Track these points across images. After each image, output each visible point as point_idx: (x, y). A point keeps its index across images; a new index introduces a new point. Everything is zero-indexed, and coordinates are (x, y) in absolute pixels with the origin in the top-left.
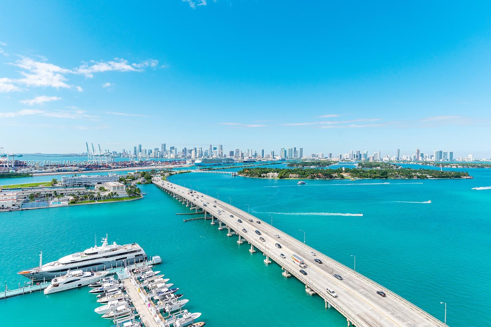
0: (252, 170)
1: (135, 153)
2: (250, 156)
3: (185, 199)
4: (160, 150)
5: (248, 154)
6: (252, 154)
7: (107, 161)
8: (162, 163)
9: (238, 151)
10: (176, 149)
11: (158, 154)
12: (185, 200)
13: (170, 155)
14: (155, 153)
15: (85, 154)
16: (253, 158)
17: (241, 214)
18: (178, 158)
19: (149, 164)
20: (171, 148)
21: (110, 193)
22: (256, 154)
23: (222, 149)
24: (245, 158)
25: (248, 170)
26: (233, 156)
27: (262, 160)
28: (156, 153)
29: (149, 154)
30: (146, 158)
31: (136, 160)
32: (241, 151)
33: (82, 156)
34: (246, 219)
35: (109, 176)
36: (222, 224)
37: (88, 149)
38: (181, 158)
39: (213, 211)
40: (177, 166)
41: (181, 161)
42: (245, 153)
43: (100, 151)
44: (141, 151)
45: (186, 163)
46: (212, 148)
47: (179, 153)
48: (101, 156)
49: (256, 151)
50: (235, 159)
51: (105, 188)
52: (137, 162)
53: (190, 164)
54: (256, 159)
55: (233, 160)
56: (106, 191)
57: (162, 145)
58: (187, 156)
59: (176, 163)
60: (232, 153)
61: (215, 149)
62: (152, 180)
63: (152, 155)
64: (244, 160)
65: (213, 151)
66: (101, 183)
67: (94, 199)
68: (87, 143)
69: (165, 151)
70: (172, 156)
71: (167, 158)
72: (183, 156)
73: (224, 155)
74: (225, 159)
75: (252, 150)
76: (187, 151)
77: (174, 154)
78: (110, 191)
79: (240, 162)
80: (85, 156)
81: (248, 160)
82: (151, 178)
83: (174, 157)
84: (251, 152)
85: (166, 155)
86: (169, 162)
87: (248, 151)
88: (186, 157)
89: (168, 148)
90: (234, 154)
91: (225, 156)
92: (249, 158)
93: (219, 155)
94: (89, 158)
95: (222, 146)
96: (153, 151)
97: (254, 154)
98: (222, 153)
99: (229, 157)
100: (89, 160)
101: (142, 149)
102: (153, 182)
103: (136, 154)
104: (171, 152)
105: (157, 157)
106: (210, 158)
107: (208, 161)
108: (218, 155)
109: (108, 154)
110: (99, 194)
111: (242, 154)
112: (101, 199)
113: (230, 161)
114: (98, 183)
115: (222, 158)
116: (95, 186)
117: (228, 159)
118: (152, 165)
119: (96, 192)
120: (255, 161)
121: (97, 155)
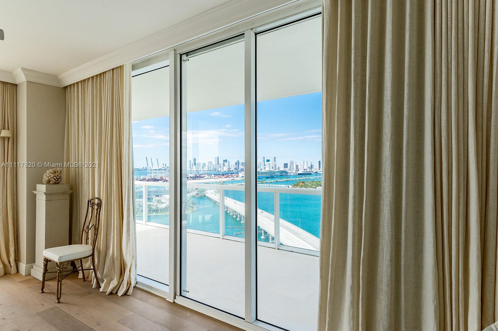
0: (306, 183)
1: (190, 166)
2: (306, 167)
3: (236, 212)
4: (214, 163)
5: (303, 166)
6: (308, 166)
7: (164, 174)
8: (215, 177)
9: (292, 163)
10: (229, 162)
11: (212, 167)
12: (236, 214)
13: (223, 168)
14: (208, 166)
15: (145, 168)
16: (308, 170)
17: (292, 229)
18: (231, 171)
19: (203, 177)
20: (224, 161)
21: (167, 205)
22: (311, 166)
23: (275, 161)
24: (299, 170)
25: (303, 183)
26: (287, 168)
27: (318, 172)
28: (210, 166)
29: (203, 167)
30: (200, 171)
31: (191, 174)
32: (296, 163)
33: (142, 170)
34: (297, 233)
35: (166, 189)
36: (272, 238)
37: (147, 163)
38: (234, 171)
39: (263, 224)
40: (229, 179)
41: (233, 174)
42: (300, 164)
43: (158, 165)
44: (195, 165)
45: (238, 176)
46: (266, 161)
47: (232, 166)
48: (159, 170)
49: (312, 163)
50: (290, 171)
51: (162, 200)
52: (192, 175)
53: (242, 177)
54: (312, 170)
55: (287, 173)
56: (163, 203)
57: (215, 158)
58: (240, 168)
59: (228, 176)
60: (286, 165)
61: (268, 161)
62: (205, 193)
63: (206, 168)
64: (299, 172)
65: (266, 163)
66: (158, 196)
67: (152, 211)
68: (146, 158)
69: (218, 164)
70: (226, 169)
71: (220, 171)
72: (236, 169)
73: (277, 167)
74: (279, 171)
75: (307, 162)
76: (240, 164)
77: (227, 167)
78: (166, 203)
79: (295, 175)
80: (144, 170)
81: (303, 173)
82: (204, 192)
83: (227, 170)
84: (306, 164)
85: (220, 168)
86: (222, 175)
87: (303, 162)
88: (239, 170)
89: (221, 162)
90: (289, 166)
91: (279, 168)
92: (304, 170)
93: (273, 168)
94: (149, 172)
95: (275, 158)
96: (207, 164)
97: (310, 166)
98: (275, 165)
99: (282, 169)
100: (149, 174)
101: (196, 163)
102: (206, 195)
103: (191, 168)
104: (224, 165)
105: (211, 170)
106: (262, 171)
107: (260, 174)
108: (271, 167)
109: (165, 168)
110: (157, 206)
111: (297, 166)
112: (158, 211)
113: (284, 174)
114: (156, 196)
115: (275, 171)
116: (154, 199)
117: (282, 172)
118: (206, 179)
119: (154, 204)
120: (311, 174)
121: (156, 170)
